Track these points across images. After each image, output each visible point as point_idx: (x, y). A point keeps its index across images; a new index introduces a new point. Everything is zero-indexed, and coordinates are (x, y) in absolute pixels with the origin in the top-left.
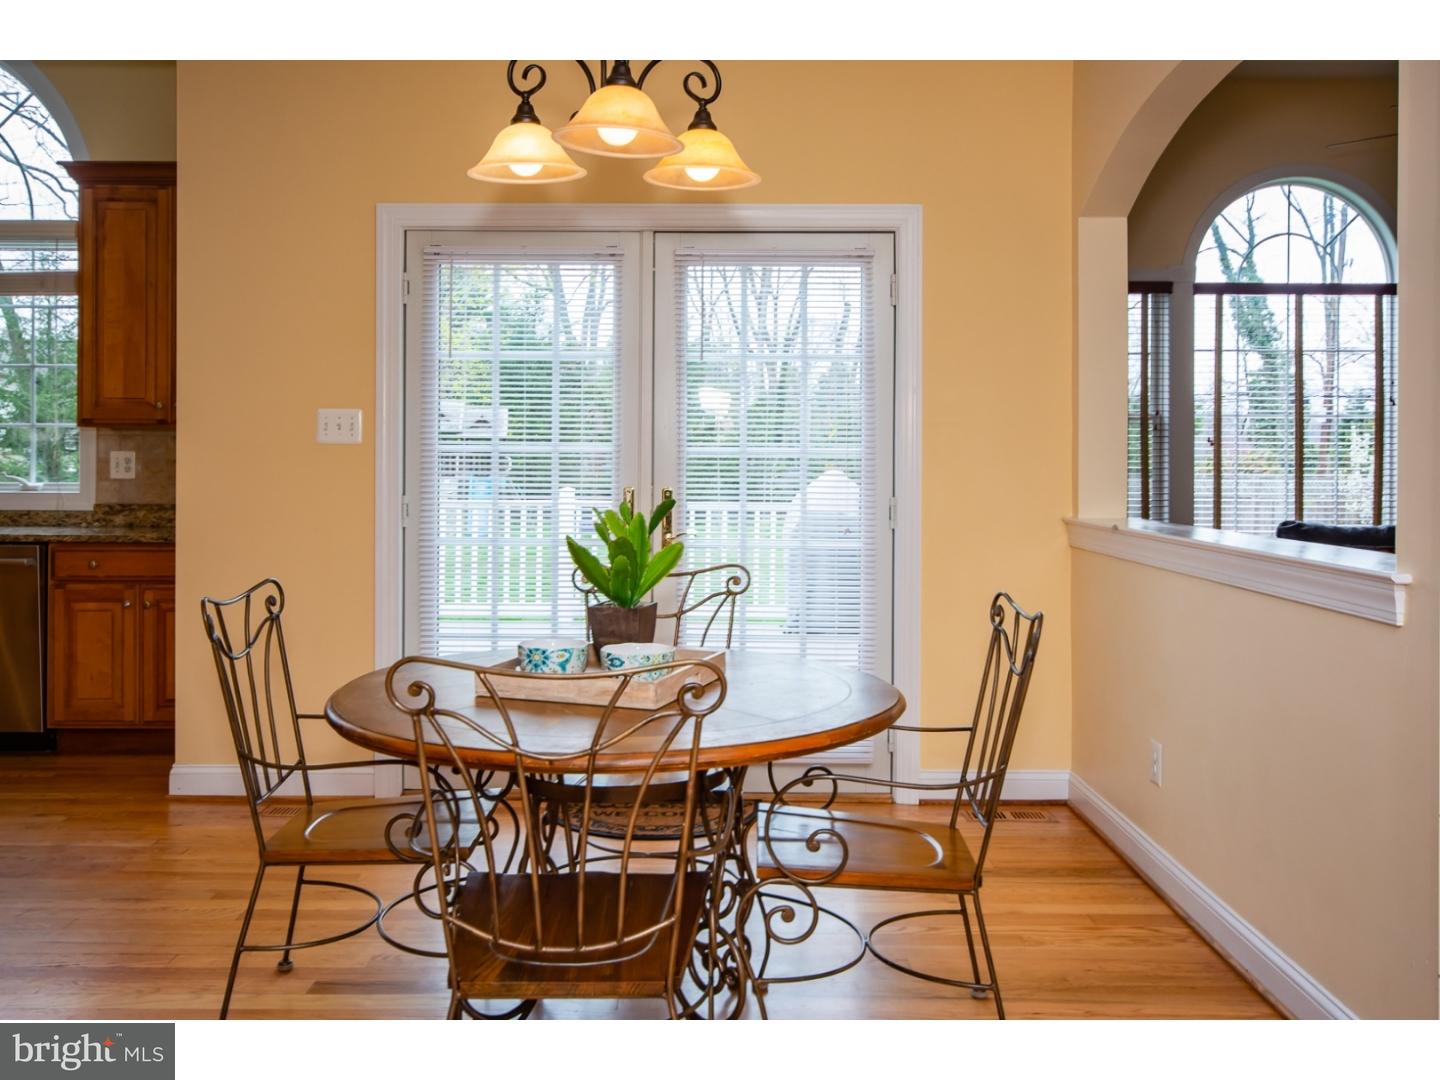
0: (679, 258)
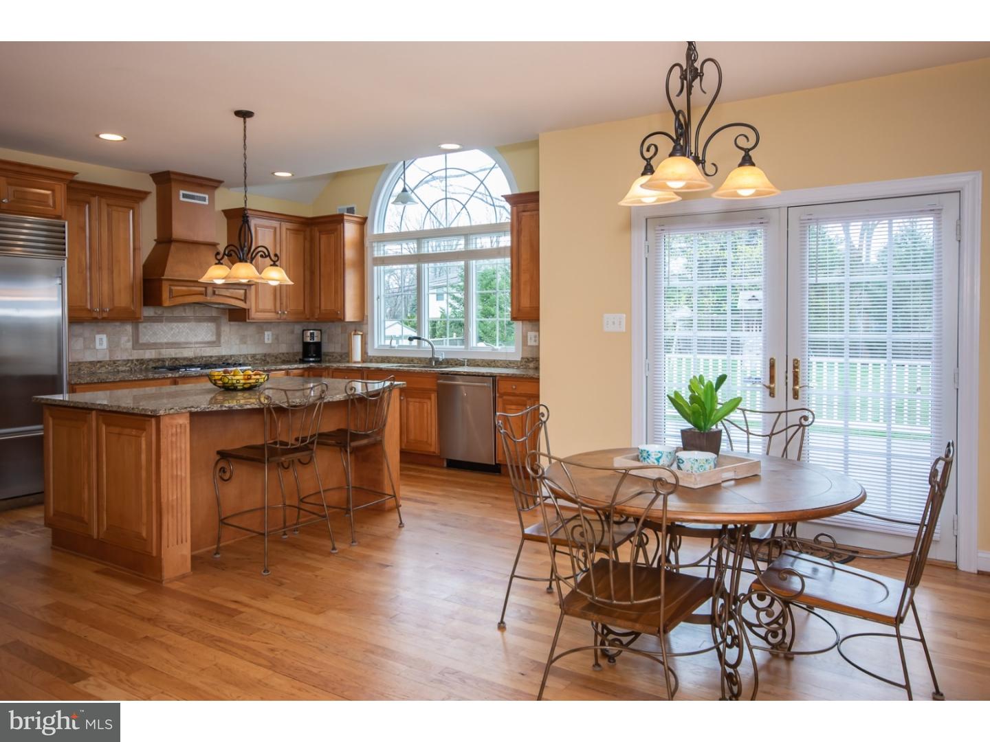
0: (802, 222)
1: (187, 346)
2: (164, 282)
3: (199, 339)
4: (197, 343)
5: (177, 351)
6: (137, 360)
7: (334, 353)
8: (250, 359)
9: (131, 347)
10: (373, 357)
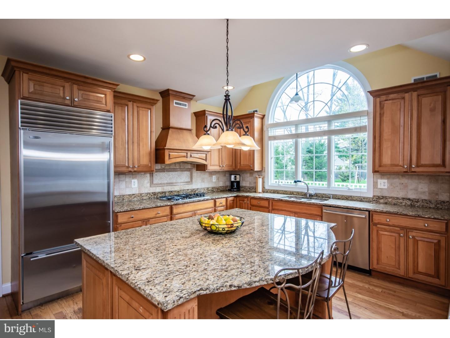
1: (177, 184)
2: (166, 150)
3: (182, 181)
4: (181, 183)
5: (172, 187)
6: (152, 193)
7: (245, 186)
8: (206, 190)
9: (149, 186)
10: (269, 190)
